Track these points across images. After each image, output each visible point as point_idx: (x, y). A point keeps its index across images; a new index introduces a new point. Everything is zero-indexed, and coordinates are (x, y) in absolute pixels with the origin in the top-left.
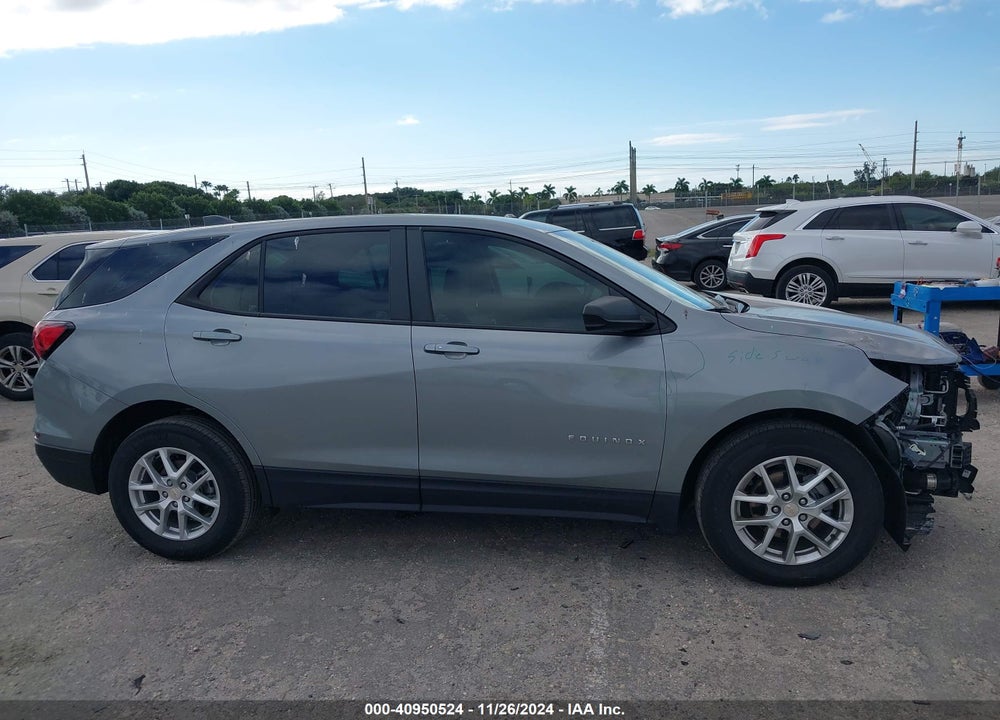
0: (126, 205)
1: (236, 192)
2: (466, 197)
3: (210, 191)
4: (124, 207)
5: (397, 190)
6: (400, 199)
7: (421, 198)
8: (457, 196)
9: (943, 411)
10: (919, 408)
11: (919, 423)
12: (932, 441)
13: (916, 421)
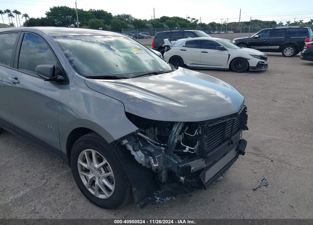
0: (163, 24)
1: (197, 20)
2: (278, 23)
3: (190, 20)
5: (252, 21)
6: (253, 24)
7: (260, 24)
8: (274, 23)
9: (197, 145)
10: (176, 141)
11: (176, 149)
12: (172, 159)
13: (174, 147)
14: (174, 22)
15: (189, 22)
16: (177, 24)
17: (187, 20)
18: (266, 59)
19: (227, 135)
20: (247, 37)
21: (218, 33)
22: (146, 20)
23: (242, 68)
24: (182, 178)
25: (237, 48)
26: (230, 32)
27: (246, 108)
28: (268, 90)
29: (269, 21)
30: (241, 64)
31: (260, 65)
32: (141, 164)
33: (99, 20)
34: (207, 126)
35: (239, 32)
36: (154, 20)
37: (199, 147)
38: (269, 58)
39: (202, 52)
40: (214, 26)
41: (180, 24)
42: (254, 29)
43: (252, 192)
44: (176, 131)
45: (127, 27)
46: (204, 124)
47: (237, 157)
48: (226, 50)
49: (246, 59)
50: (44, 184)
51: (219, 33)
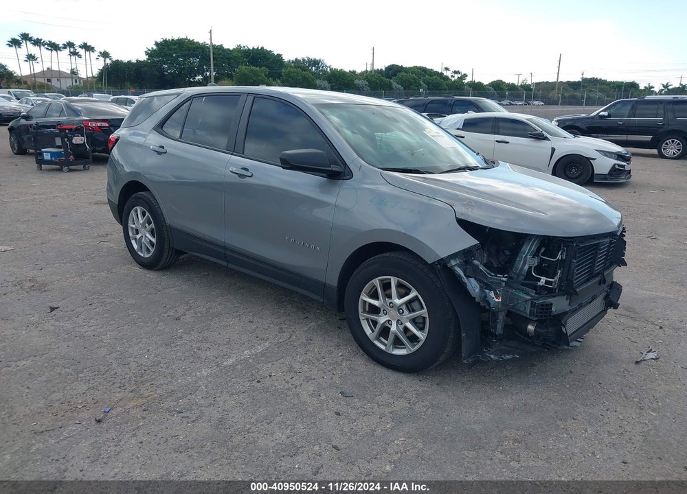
1: (465, 75)
3: (448, 74)
4: (390, 82)
5: (585, 80)
6: (586, 86)
7: (603, 86)
8: (633, 86)
9: (558, 276)
10: (526, 267)
11: (525, 279)
12: (522, 294)
13: (522, 277)
14: (414, 79)
15: (447, 78)
16: (421, 82)
17: (442, 74)
18: (629, 160)
19: (597, 269)
20: (583, 115)
21: (511, 104)
22: (354, 72)
23: (580, 176)
24: (531, 328)
25: (568, 136)
26: (537, 103)
27: (624, 230)
28: (637, 219)
29: (622, 82)
30: (576, 167)
31: (616, 172)
32: (474, 298)
33: (258, 69)
34: (577, 245)
35: (555, 103)
36: (371, 71)
37: (560, 279)
38: (633, 159)
39: (497, 141)
40: (501, 89)
41: (428, 84)
42: (574, 97)
43: (633, 365)
44: (528, 253)
45: (316, 85)
46: (572, 242)
47: (604, 311)
48: (546, 138)
49: (588, 159)
50: (289, 338)
51: (513, 105)
